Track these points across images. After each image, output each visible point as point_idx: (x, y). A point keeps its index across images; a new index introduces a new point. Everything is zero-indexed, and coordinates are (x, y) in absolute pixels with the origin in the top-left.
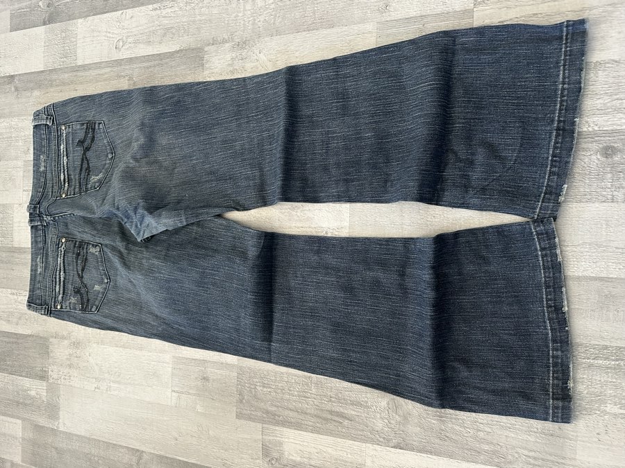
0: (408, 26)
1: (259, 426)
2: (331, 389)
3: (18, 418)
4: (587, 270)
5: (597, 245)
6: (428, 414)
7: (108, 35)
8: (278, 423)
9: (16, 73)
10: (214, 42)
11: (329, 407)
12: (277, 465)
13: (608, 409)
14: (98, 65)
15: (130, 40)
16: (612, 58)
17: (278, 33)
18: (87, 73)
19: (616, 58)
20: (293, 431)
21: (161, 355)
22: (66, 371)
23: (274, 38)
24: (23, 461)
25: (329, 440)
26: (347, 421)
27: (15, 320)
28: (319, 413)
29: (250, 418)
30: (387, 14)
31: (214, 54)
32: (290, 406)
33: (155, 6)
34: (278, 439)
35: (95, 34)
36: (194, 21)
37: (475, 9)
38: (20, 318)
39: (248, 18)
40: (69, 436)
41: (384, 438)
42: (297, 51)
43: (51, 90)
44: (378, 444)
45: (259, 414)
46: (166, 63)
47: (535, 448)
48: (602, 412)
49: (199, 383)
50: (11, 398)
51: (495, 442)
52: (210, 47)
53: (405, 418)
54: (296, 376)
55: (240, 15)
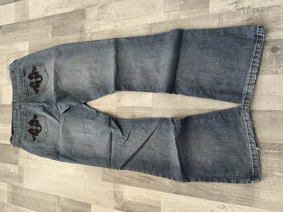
1: (112, 184)
3: (5, 182)
4: (265, 107)
5: (269, 95)
9: (3, 25)
12: (121, 202)
13: (275, 174)
14: (38, 19)
15: (53, 7)
16: (276, 4)
18: (34, 23)
19: (278, 4)
22: (26, 160)
24: (8, 202)
25: (144, 190)
26: (152, 181)
27: (4, 138)
28: (140, 178)
32: (126, 175)
38: (6, 137)
40: (28, 190)
41: (169, 189)
43: (18, 32)
44: (167, 192)
46: (69, 17)
47: (240, 193)
50: (3, 173)
51: (221, 190)
52: (88, 8)
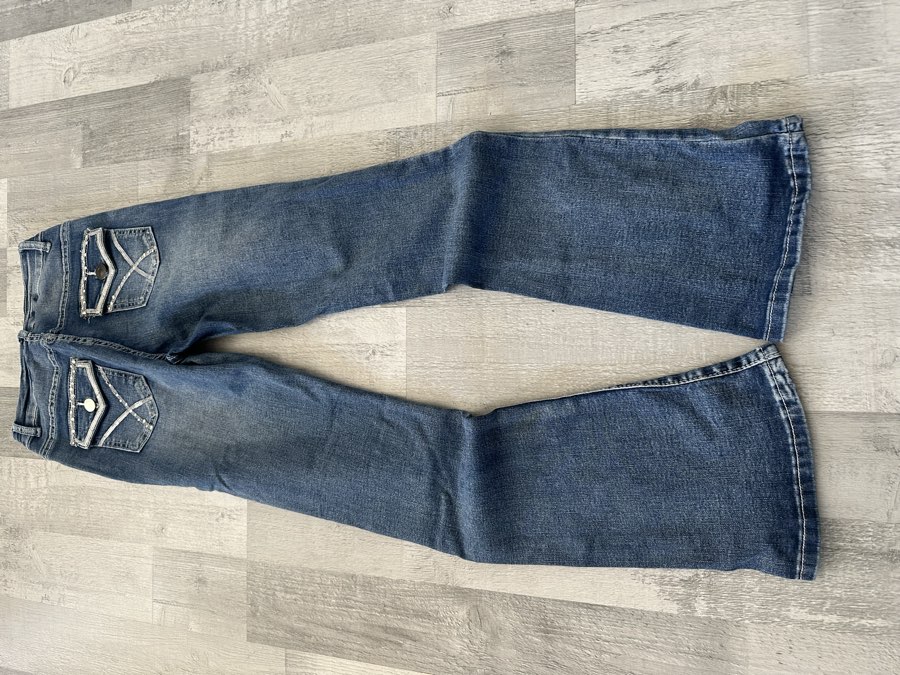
0: (481, 37)
2: (385, 593)
6: (528, 628)
7: (53, 62)
8: (308, 648)
10: (204, 69)
11: (382, 620)
17: (296, 52)
20: (330, 659)
21: (137, 545)
23: (291, 60)
29: (267, 640)
30: (452, 19)
31: (203, 88)
33: (120, 17)
34: (310, 671)
35: (36, 61)
36: (175, 38)
37: (577, 9)
39: (253, 31)
42: (323, 78)
45: (281, 633)
48: (783, 619)
49: (193, 588)
53: (494, 635)
54: (332, 575)
55: (241, 26)
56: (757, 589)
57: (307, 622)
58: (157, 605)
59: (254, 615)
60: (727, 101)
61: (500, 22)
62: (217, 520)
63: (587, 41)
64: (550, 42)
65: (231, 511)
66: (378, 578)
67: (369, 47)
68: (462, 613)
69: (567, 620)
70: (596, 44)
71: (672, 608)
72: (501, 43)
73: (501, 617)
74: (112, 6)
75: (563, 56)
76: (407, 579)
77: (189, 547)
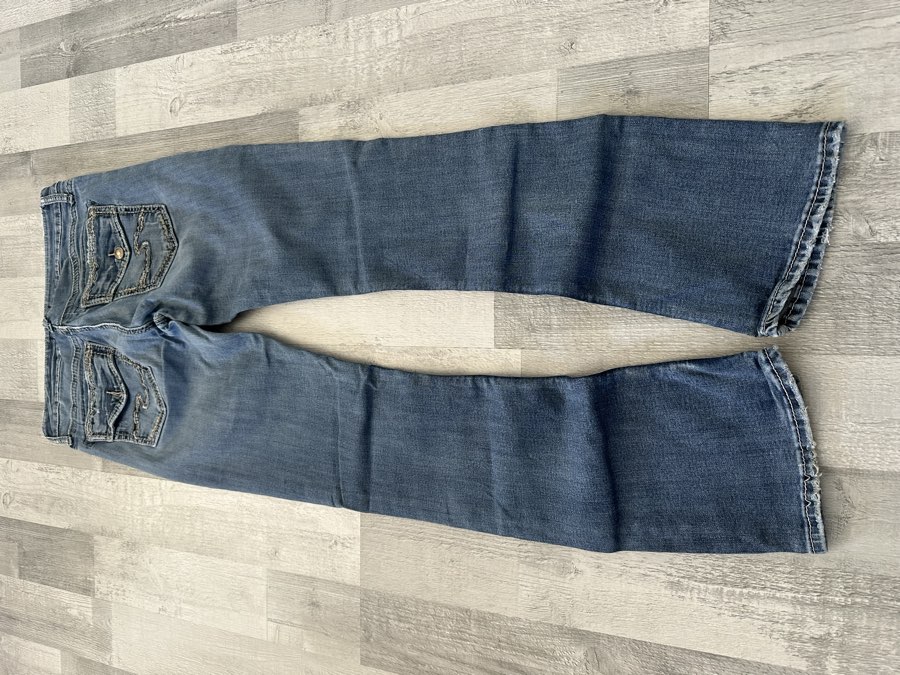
0: (605, 75)
2: (500, 629)
7: (159, 91)
10: (312, 102)
11: (497, 654)
17: (408, 86)
21: (251, 566)
23: (402, 95)
29: (380, 665)
30: (573, 56)
31: (312, 120)
33: (225, 47)
35: (142, 90)
36: (282, 70)
37: (711, 48)
39: (363, 64)
42: (436, 115)
45: (394, 660)
49: (307, 610)
54: (446, 607)
55: (350, 59)
56: (894, 652)
57: (421, 651)
58: (271, 624)
59: (368, 640)
60: (877, 149)
61: (627, 59)
62: (330, 547)
63: (721, 82)
64: (680, 82)
65: (344, 539)
66: (493, 614)
67: (484, 84)
68: (579, 653)
69: (688, 668)
70: (732, 85)
71: (802, 665)
72: (627, 82)
73: (619, 660)
74: (217, 35)
75: (695, 97)
76: (522, 617)
77: (302, 572)
